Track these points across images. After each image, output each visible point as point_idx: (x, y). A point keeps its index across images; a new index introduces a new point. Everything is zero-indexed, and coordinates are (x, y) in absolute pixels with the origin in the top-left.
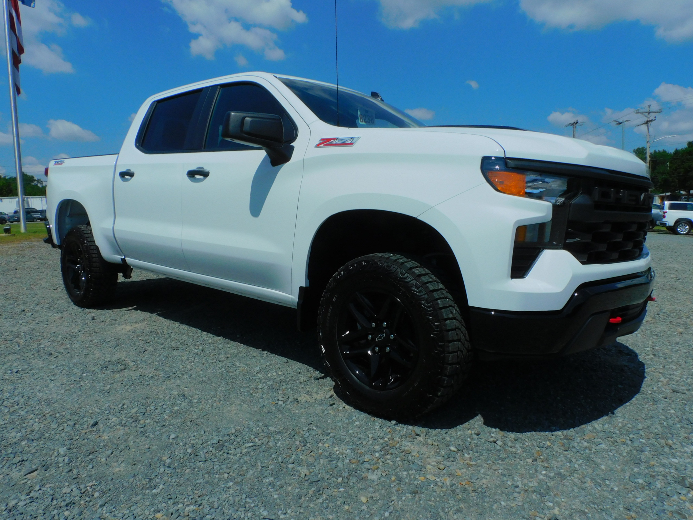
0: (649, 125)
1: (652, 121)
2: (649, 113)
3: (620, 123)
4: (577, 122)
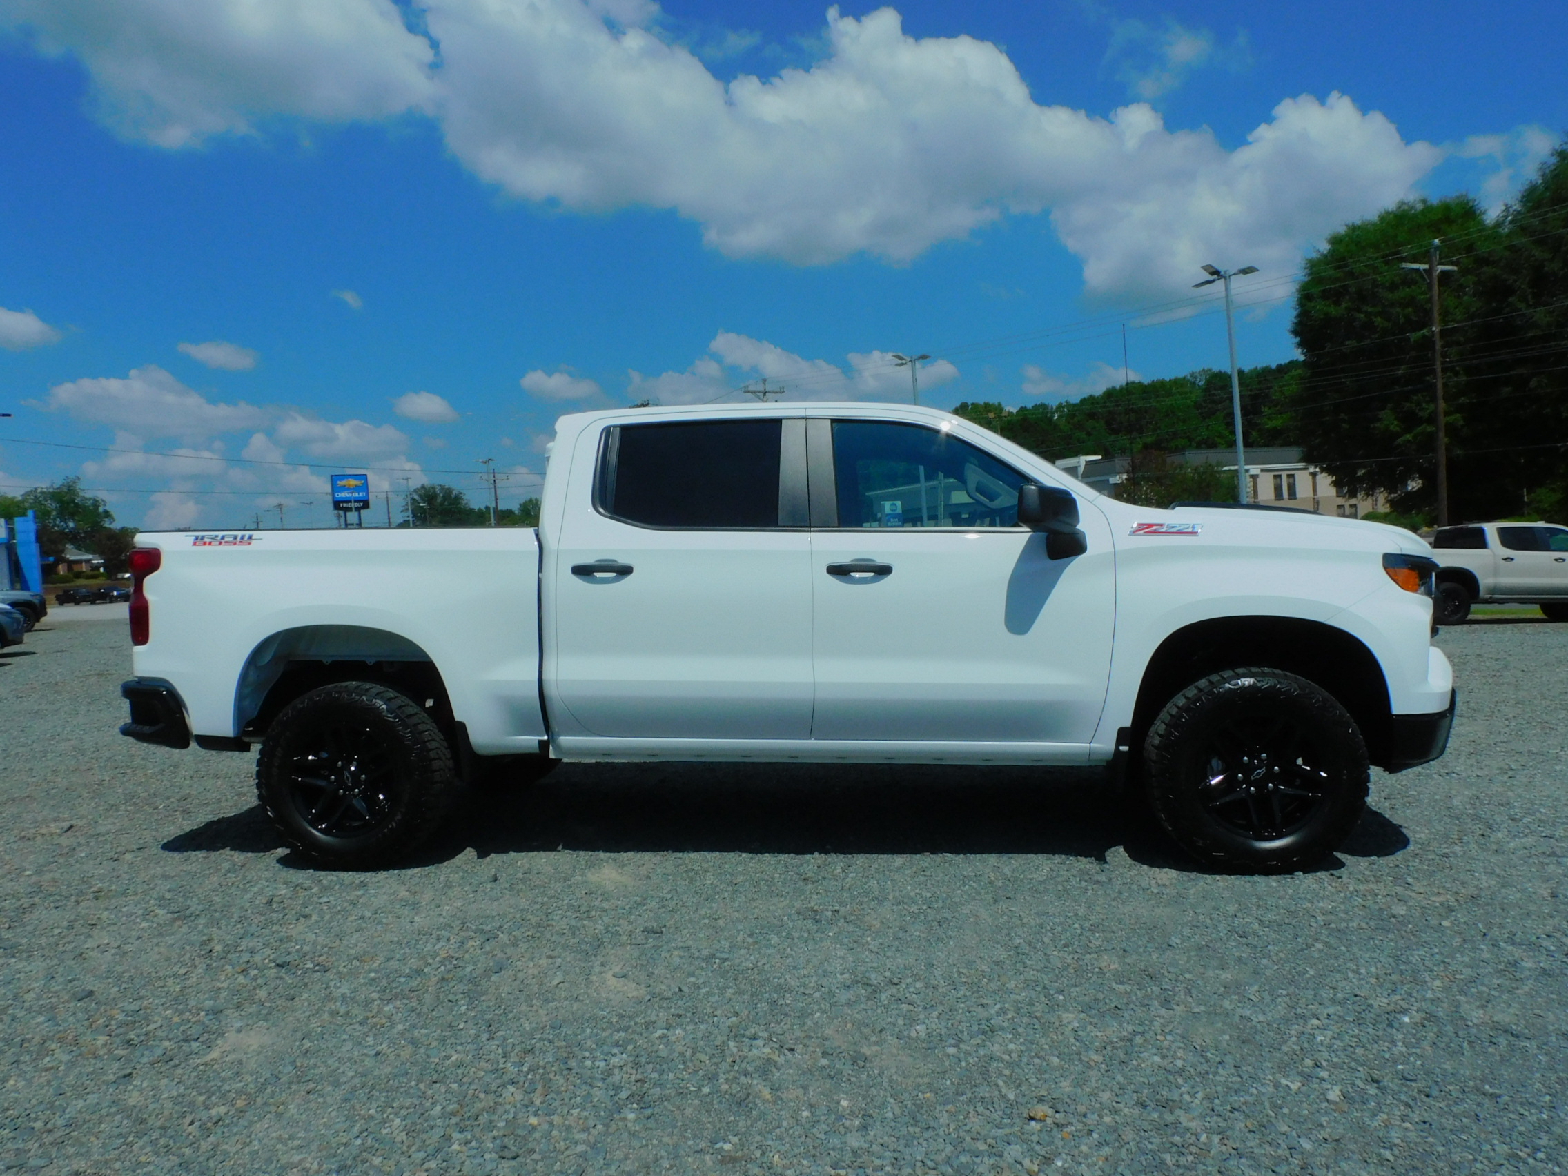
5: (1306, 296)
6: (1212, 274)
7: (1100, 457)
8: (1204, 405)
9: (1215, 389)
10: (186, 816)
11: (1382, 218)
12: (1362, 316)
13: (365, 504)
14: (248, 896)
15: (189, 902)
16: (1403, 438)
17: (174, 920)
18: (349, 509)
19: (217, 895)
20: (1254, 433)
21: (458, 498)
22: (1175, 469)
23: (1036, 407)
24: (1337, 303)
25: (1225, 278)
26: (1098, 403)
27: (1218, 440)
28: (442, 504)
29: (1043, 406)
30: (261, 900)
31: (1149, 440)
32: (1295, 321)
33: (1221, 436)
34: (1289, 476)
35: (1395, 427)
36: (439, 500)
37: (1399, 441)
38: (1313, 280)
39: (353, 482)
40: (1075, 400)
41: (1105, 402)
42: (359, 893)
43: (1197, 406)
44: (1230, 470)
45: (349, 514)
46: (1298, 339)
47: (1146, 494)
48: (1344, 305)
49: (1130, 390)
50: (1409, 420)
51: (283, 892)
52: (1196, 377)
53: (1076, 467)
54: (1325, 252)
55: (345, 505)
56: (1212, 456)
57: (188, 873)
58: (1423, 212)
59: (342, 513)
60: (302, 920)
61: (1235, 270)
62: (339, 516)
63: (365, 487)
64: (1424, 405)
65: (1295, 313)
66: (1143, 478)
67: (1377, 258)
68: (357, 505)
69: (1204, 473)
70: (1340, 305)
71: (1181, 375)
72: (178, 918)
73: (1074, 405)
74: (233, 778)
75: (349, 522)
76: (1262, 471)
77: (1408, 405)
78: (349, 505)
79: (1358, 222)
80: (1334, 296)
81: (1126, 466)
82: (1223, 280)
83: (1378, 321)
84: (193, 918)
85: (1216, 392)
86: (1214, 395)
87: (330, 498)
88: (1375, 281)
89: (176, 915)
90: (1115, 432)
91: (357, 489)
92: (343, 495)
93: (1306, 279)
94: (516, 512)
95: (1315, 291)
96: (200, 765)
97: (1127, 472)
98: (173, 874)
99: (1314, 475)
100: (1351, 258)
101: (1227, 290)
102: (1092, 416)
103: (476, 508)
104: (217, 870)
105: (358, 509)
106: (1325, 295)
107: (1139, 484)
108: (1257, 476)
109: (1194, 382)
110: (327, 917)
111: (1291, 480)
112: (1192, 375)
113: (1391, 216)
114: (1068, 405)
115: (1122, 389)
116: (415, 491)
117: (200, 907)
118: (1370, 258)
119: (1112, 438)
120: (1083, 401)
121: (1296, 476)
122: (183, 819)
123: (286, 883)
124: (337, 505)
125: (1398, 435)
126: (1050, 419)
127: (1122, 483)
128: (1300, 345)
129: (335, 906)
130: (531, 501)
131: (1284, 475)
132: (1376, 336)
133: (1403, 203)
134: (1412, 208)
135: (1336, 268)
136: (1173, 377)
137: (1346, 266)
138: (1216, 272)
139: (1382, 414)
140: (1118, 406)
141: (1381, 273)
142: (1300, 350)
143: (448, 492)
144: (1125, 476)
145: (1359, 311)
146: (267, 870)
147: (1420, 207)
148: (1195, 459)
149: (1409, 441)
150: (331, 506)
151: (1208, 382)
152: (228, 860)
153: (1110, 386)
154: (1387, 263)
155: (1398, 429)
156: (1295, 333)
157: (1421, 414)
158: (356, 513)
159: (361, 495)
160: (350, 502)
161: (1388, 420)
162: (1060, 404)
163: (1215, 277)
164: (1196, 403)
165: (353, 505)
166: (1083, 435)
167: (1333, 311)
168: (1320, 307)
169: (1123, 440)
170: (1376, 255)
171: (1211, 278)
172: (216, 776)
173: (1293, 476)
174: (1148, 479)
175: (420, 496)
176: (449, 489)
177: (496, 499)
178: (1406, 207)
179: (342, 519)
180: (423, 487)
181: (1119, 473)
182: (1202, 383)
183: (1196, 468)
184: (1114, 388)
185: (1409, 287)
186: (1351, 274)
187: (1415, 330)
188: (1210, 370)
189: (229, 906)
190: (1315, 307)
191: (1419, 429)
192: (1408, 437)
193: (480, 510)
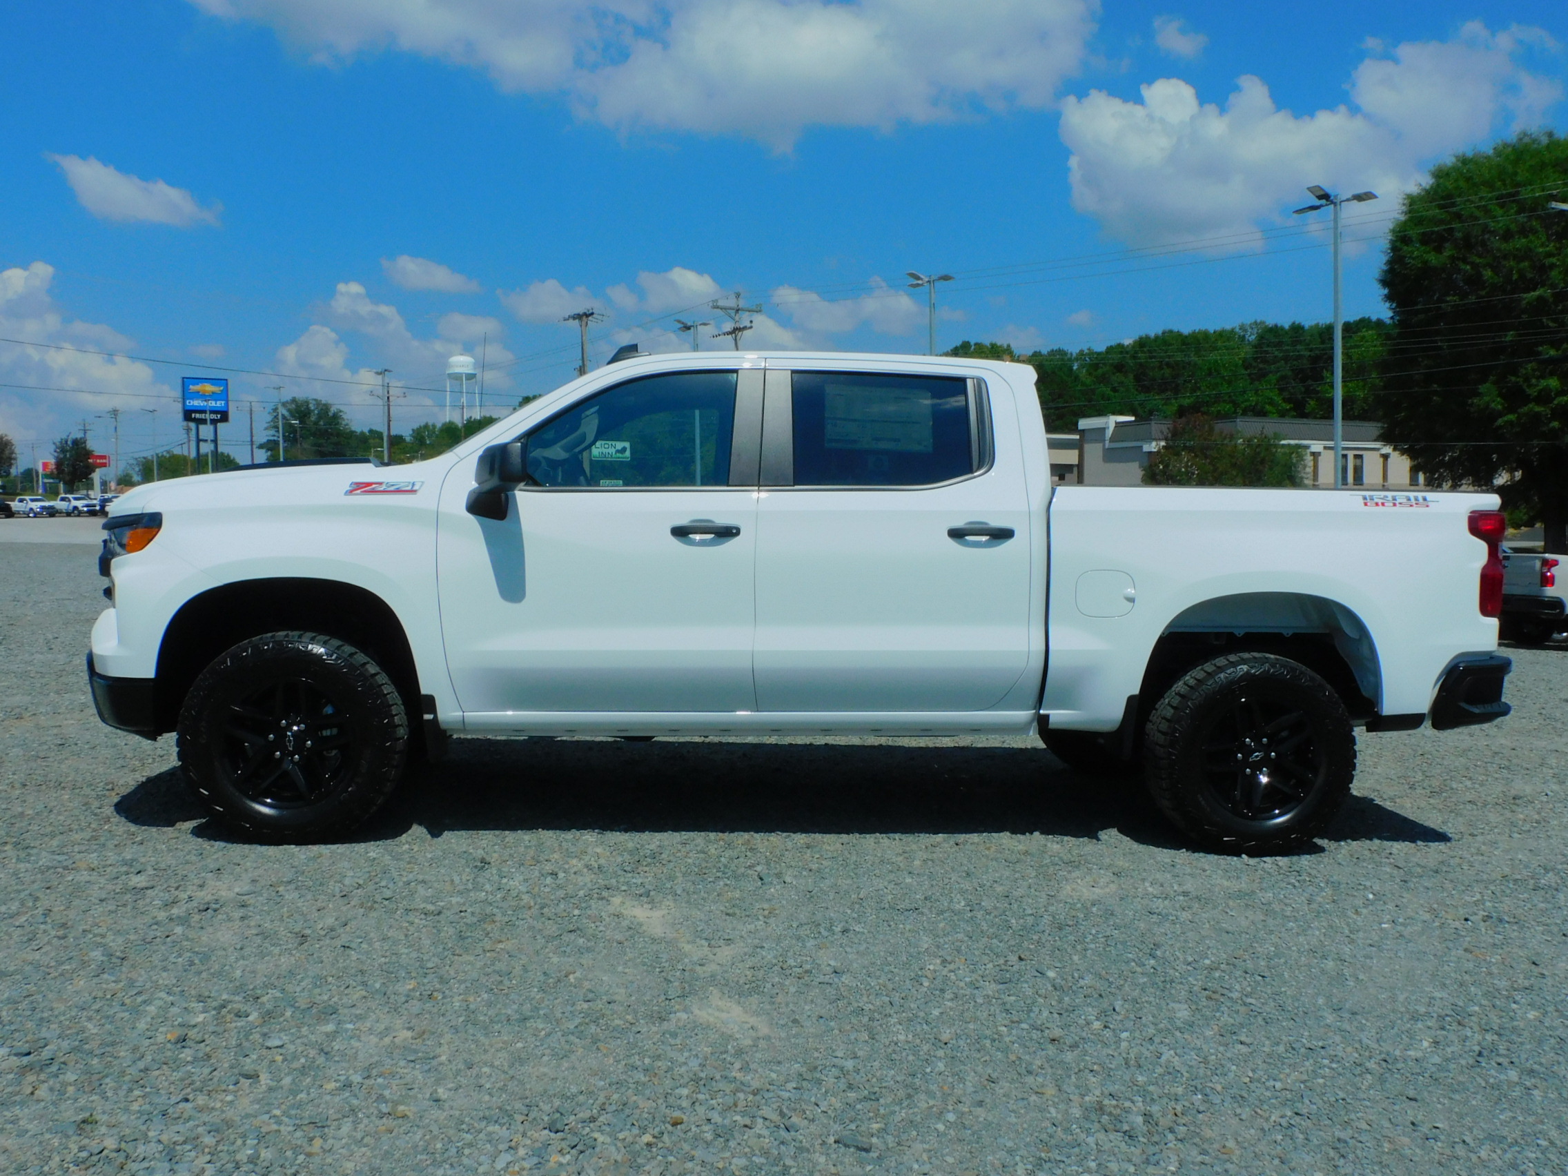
0: (738, 338)
1: (745, 328)
2: (737, 311)
3: (688, 328)
4: (592, 314)
5: (1401, 239)
6: (1320, 197)
7: (1133, 418)
8: (1254, 364)
9: (1268, 346)
10: (23, 855)
11: (1498, 152)
12: (1468, 267)
13: (224, 416)
14: (142, 1025)
15: (44, 1033)
16: (1505, 418)
17: (24, 1070)
18: (204, 421)
19: (90, 1019)
20: (1312, 403)
21: (336, 417)
22: (1225, 438)
23: (1052, 353)
24: (1439, 250)
25: (1335, 204)
26: (1127, 353)
27: (1268, 407)
28: (316, 423)
29: (1061, 352)
30: (165, 1035)
31: (1186, 402)
32: (1385, 268)
33: (1272, 403)
34: (1356, 457)
35: (1497, 405)
36: (313, 418)
37: (1500, 421)
38: (1411, 220)
39: (209, 388)
40: (1101, 348)
41: (1136, 352)
42: (330, 1027)
43: (1246, 365)
44: (1289, 445)
45: (202, 427)
46: (1386, 291)
47: (1186, 467)
48: (1447, 253)
49: (1169, 340)
50: (1514, 397)
51: (200, 1018)
52: (1246, 331)
53: (1104, 429)
54: (1428, 187)
55: (198, 416)
56: (1269, 426)
57: (37, 966)
58: (1548, 147)
59: (193, 425)
60: (245, 1083)
61: (1349, 196)
62: (188, 430)
63: (225, 395)
64: (1534, 381)
65: (1384, 258)
66: (1185, 448)
67: (1491, 199)
68: (213, 416)
69: (1259, 446)
70: (1441, 253)
71: (1228, 327)
72: (29, 1068)
73: (1099, 354)
74: (87, 791)
75: (201, 437)
76: (1325, 448)
77: (1513, 379)
78: (202, 416)
79: (1470, 154)
80: (1435, 241)
81: (1166, 431)
82: (1332, 206)
83: (1488, 274)
84: (54, 1068)
85: (1269, 349)
86: (1267, 352)
87: (179, 407)
88: (1486, 227)
89: (25, 1060)
90: (1147, 390)
91: (214, 396)
92: (196, 403)
93: (1403, 218)
94: (408, 439)
95: (1414, 233)
96: (34, 765)
97: (1166, 439)
98: (12, 969)
99: (1385, 457)
100: (1460, 196)
101: (1336, 220)
102: (1119, 368)
103: (358, 430)
104: (84, 964)
105: (214, 422)
106: (1425, 239)
107: (1178, 454)
108: (1319, 454)
109: (1244, 336)
110: (287, 1081)
111: (1358, 461)
112: (1242, 327)
113: (1510, 149)
114: (1091, 353)
115: (1157, 337)
116: (284, 404)
117: (65, 1044)
118: (1481, 198)
119: (1142, 397)
120: (1110, 350)
121: (1364, 457)
122: (18, 860)
123: (201, 999)
124: (188, 415)
125: (1501, 415)
126: (1071, 369)
127: (1158, 452)
128: (1389, 298)
129: (295, 1057)
130: (426, 426)
131: (1351, 454)
132: (1483, 293)
133: (1525, 134)
134: (1534, 141)
135: (1441, 207)
136: (1218, 328)
137: (1453, 205)
138: (1325, 196)
139: (1483, 388)
140: (1151, 358)
141: (1495, 217)
142: (1388, 305)
143: (324, 409)
144: (1163, 443)
145: (1465, 260)
146: (165, 969)
147: (1545, 140)
148: (1247, 429)
149: (1511, 423)
150: (180, 416)
151: (1261, 337)
152: (98, 945)
153: (1143, 334)
154: (1502, 206)
155: (1500, 407)
156: (1384, 283)
157: (1529, 391)
158: (211, 428)
159: (219, 404)
160: (204, 412)
161: (1488, 396)
162: (1082, 351)
163: (1323, 202)
164: (1244, 360)
165: (208, 416)
166: (1107, 391)
167: (1433, 259)
168: (1416, 252)
169: (1156, 399)
170: (1490, 195)
171: (1318, 202)
172: (59, 785)
173: (1360, 457)
174: (1190, 449)
175: (289, 410)
176: (325, 405)
177: (389, 421)
178: (1526, 140)
179: (193, 433)
180: (294, 400)
181: (1155, 439)
182: (1253, 337)
183: (1250, 440)
184: (1147, 337)
185: (1526, 237)
186: (1458, 216)
187: (1528, 290)
188: (1264, 323)
189: (113, 1044)
190: (1412, 252)
191: (1525, 409)
192: (1511, 417)
193: (362, 433)
